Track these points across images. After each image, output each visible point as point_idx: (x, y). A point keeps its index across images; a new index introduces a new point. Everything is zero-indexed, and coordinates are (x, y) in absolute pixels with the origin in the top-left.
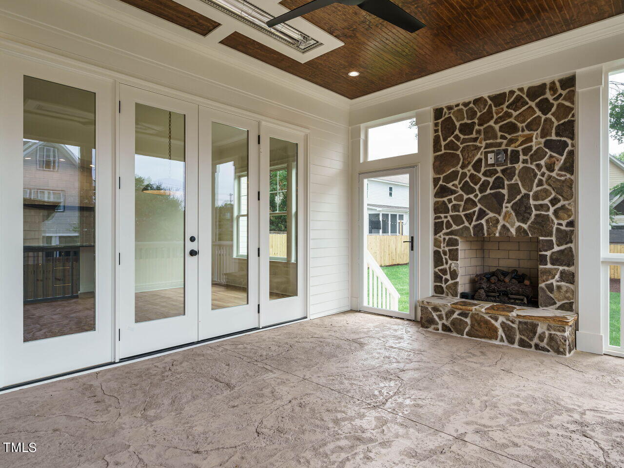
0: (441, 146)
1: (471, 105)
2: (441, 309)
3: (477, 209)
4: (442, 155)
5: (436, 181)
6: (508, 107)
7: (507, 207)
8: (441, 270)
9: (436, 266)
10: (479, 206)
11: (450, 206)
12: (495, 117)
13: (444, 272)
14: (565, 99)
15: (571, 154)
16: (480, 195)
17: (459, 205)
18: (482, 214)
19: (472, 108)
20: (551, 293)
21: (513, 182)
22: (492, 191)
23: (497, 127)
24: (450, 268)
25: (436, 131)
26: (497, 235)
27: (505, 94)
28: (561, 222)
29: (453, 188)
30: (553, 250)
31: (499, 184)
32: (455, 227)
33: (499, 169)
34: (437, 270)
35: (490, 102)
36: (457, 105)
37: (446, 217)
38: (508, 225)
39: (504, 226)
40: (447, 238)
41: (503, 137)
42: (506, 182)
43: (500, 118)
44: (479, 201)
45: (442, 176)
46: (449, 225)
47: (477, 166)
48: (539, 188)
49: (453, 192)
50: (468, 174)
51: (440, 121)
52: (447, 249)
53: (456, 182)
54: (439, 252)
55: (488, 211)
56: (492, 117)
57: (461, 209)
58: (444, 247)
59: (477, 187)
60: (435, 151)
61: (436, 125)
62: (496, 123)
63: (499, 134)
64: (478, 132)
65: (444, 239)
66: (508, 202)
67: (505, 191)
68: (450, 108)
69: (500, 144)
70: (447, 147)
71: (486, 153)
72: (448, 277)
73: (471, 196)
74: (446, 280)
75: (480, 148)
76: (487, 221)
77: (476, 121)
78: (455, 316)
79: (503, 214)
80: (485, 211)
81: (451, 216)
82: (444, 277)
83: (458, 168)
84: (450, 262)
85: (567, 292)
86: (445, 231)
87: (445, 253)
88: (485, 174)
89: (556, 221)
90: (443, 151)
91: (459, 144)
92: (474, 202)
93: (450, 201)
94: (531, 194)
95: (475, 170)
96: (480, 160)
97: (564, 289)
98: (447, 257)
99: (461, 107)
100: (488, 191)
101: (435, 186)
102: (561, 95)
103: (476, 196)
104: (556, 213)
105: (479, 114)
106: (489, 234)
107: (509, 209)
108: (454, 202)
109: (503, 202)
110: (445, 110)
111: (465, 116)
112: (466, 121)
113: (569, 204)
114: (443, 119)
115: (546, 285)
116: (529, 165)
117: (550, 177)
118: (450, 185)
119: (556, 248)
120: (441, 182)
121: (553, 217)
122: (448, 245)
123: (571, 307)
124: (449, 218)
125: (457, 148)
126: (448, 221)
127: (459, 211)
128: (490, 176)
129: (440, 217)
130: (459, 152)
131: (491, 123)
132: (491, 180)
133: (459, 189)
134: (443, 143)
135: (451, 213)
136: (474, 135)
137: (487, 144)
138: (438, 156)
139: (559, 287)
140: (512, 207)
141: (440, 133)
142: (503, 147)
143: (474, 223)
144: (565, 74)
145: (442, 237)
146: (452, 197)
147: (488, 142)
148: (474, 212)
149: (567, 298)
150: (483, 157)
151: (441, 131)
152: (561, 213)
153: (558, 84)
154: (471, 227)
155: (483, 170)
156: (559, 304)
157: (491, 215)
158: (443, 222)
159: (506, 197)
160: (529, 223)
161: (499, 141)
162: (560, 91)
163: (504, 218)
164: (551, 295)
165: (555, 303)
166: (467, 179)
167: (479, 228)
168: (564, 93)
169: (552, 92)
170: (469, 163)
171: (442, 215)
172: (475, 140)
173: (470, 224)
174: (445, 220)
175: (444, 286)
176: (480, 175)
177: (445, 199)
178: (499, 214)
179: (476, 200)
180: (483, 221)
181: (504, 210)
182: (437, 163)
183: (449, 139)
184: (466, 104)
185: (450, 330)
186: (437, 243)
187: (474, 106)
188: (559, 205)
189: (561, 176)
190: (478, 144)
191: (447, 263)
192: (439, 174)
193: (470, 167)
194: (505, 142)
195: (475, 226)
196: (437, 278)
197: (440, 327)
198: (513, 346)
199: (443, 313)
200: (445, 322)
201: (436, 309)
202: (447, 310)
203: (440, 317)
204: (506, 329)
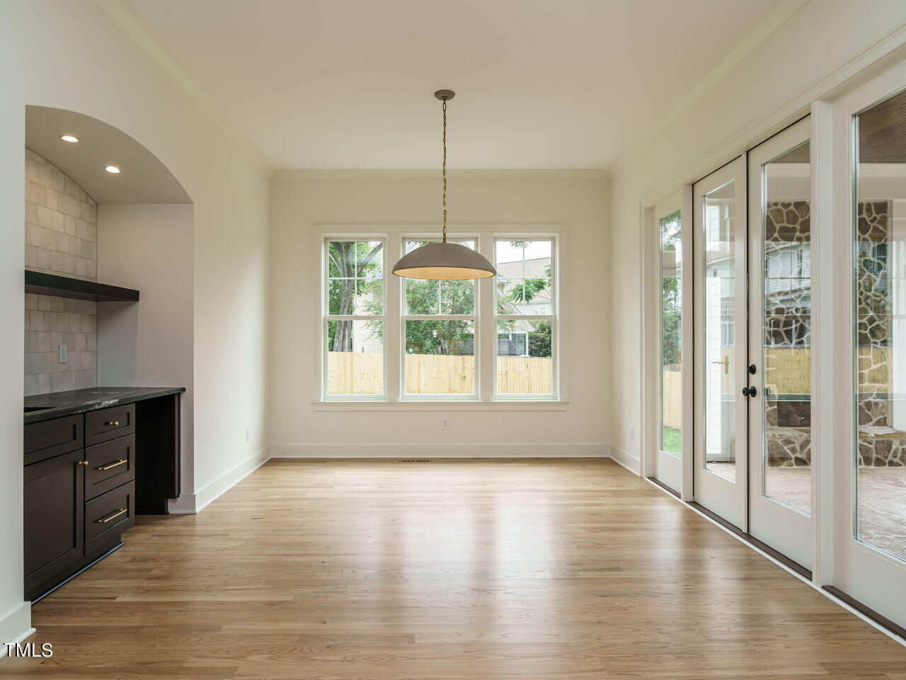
1: (792, 208)
14: (879, 223)
15: (885, 277)
19: (792, 211)
20: (869, 410)
28: (876, 341)
30: (872, 368)
77: (798, 226)
85: (882, 407)
89: (872, 340)
97: (881, 405)
99: (780, 207)
102: (875, 218)
104: (872, 331)
105: (800, 220)
111: (785, 218)
112: (785, 224)
113: (883, 324)
115: (865, 402)
117: (867, 297)
119: (874, 367)
121: (869, 335)
123: (885, 422)
125: (777, 254)
127: (780, 326)
133: (778, 302)
136: (795, 242)
139: (876, 404)
144: (879, 198)
146: (771, 310)
148: (796, 328)
149: (883, 414)
152: (878, 333)
153: (873, 207)
156: (875, 420)
162: (874, 215)
164: (868, 412)
165: (872, 420)
168: (878, 217)
169: (869, 214)
184: (786, 205)
187: (795, 210)
188: (874, 324)
189: (877, 296)
197: (793, 461)
198: (870, 467)
199: (797, 446)
200: (798, 455)
201: (788, 442)
202: (801, 440)
203: (793, 450)
204: (864, 451)
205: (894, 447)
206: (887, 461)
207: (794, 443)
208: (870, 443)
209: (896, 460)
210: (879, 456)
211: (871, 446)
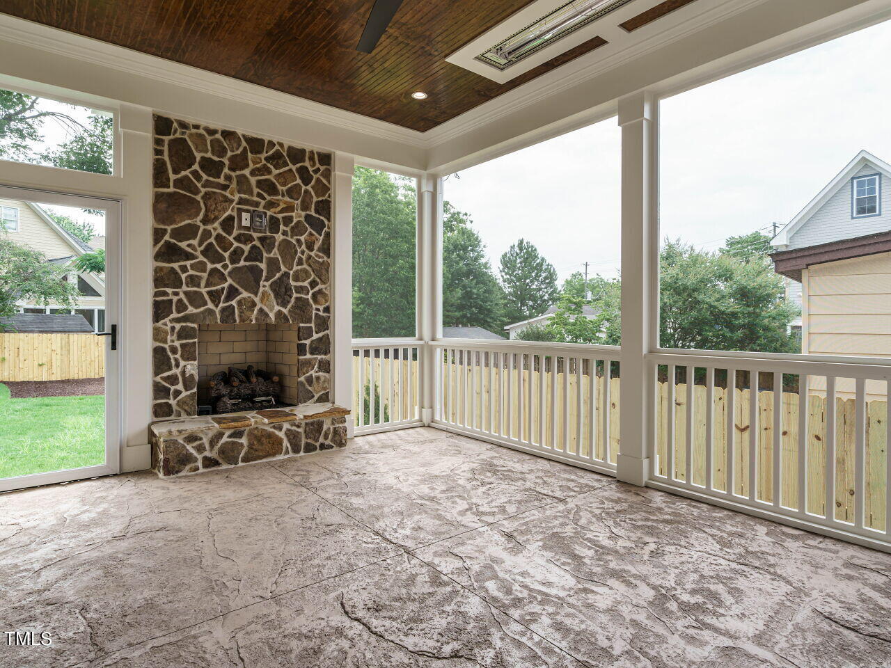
0: (168, 180)
1: (218, 136)
2: (201, 435)
3: (226, 285)
4: (170, 195)
5: (158, 234)
6: (266, 159)
7: (265, 286)
8: (166, 379)
9: (156, 374)
10: (230, 281)
11: (183, 276)
12: (251, 166)
13: (173, 380)
14: (322, 175)
15: (328, 235)
16: (230, 267)
17: (200, 278)
18: (232, 292)
19: (218, 140)
20: (310, 386)
21: (271, 255)
22: (247, 264)
23: (253, 180)
24: (183, 372)
25: (158, 152)
26: (254, 322)
27: (262, 141)
28: (319, 307)
29: (189, 250)
30: (314, 338)
31: (255, 255)
32: (191, 310)
33: (255, 235)
34: (158, 379)
35: (244, 144)
36: (197, 127)
37: (176, 294)
38: (266, 309)
39: (261, 310)
40: (178, 326)
41: (259, 195)
42: (265, 255)
43: (258, 169)
44: (230, 273)
45: (169, 228)
46: (181, 307)
47: (228, 224)
48: (299, 267)
49: (189, 256)
50: (214, 234)
51: (166, 139)
52: (177, 344)
53: (195, 242)
54: (164, 349)
55: (241, 290)
56: (247, 166)
57: (203, 283)
58: (173, 341)
59: (227, 255)
60: (156, 185)
61: (158, 142)
62: (253, 173)
63: (256, 190)
64: (228, 178)
65: (173, 328)
66: (267, 280)
67: (263, 266)
68: (183, 125)
69: (257, 204)
70: (178, 183)
71: (240, 211)
72: (180, 387)
73: (219, 266)
74: (177, 393)
75: (232, 201)
76: (239, 303)
77: (226, 161)
78: (225, 439)
79: (260, 294)
80: (237, 289)
81: (186, 293)
82: (173, 388)
83: (198, 221)
84: (182, 363)
85: (324, 382)
86: (174, 315)
87: (174, 350)
88: (238, 239)
89: (314, 306)
90: (172, 189)
91: (199, 185)
92: (223, 274)
93: (184, 269)
94: (291, 272)
95: (224, 229)
96: (231, 218)
97: (322, 379)
98: (178, 356)
99: (202, 131)
100: (242, 263)
101: (156, 242)
102: (318, 170)
103: (225, 267)
104: (314, 296)
105: (229, 154)
106: (242, 320)
107: (268, 289)
108: (191, 272)
109: (261, 279)
110: (175, 125)
111: (209, 148)
112: (209, 155)
113: (326, 288)
114: (171, 137)
115: (306, 377)
116: (289, 239)
117: (310, 257)
118: (183, 245)
119: (315, 336)
120: (167, 238)
121: (311, 301)
122: (179, 337)
123: (328, 397)
124: (182, 296)
125: (197, 192)
126: (180, 301)
127: (199, 286)
128: (245, 243)
129: (165, 294)
130: (199, 198)
131: (247, 172)
132: (247, 248)
133: (198, 254)
134: (172, 177)
135: (184, 288)
136: (222, 180)
137: (241, 199)
138: (163, 194)
139: (318, 378)
140: (271, 285)
141: (166, 158)
142: (261, 209)
143: (221, 305)
144: (324, 148)
145: (170, 325)
146: (188, 263)
147: (243, 196)
148: (223, 289)
149: (324, 388)
150: (235, 214)
151: (170, 156)
152: (320, 298)
153: (316, 156)
154: (217, 311)
155: (235, 232)
156: (316, 396)
157: (245, 294)
158: (171, 301)
159: (264, 274)
160: (289, 306)
161: (256, 199)
162: (318, 165)
163: (262, 301)
164: (310, 388)
165: (313, 396)
166: (212, 240)
167: (228, 313)
168: (322, 168)
169: (312, 163)
170: (216, 218)
171: (169, 291)
172: (225, 187)
173: (217, 306)
174: (175, 299)
175: (172, 402)
176: (231, 238)
177: (176, 266)
178: (256, 294)
179: (226, 273)
180: (234, 303)
181: (261, 289)
182: (163, 206)
183: (183, 173)
184: (212, 132)
185: (216, 463)
186: (158, 335)
187: (222, 140)
188: (316, 289)
189: (320, 257)
190: (227, 194)
191: (177, 365)
192: (164, 223)
193: (216, 224)
194: (263, 202)
195: (223, 310)
196: (160, 391)
197: (200, 464)
198: (299, 455)
199: (206, 441)
200: (207, 454)
201: (191, 438)
202: (211, 434)
203: (200, 449)
204: (291, 437)
205: (325, 427)
206: (318, 445)
207: (201, 439)
208: (298, 426)
209: (328, 442)
210: (309, 441)
211: (299, 430)
